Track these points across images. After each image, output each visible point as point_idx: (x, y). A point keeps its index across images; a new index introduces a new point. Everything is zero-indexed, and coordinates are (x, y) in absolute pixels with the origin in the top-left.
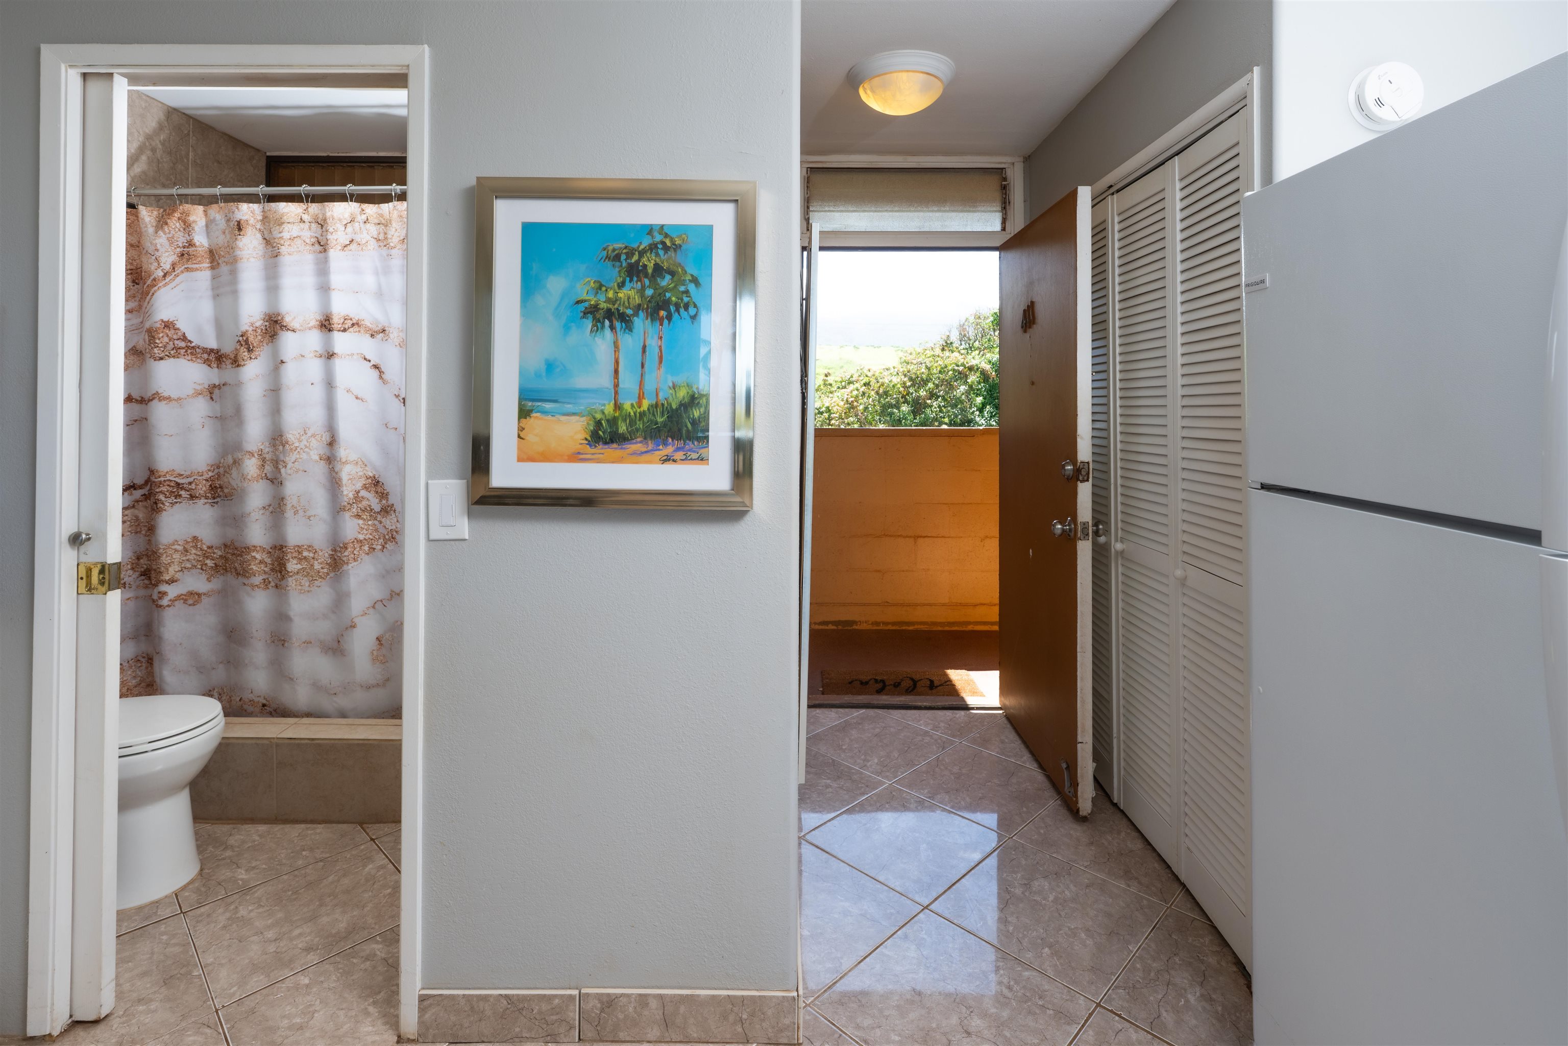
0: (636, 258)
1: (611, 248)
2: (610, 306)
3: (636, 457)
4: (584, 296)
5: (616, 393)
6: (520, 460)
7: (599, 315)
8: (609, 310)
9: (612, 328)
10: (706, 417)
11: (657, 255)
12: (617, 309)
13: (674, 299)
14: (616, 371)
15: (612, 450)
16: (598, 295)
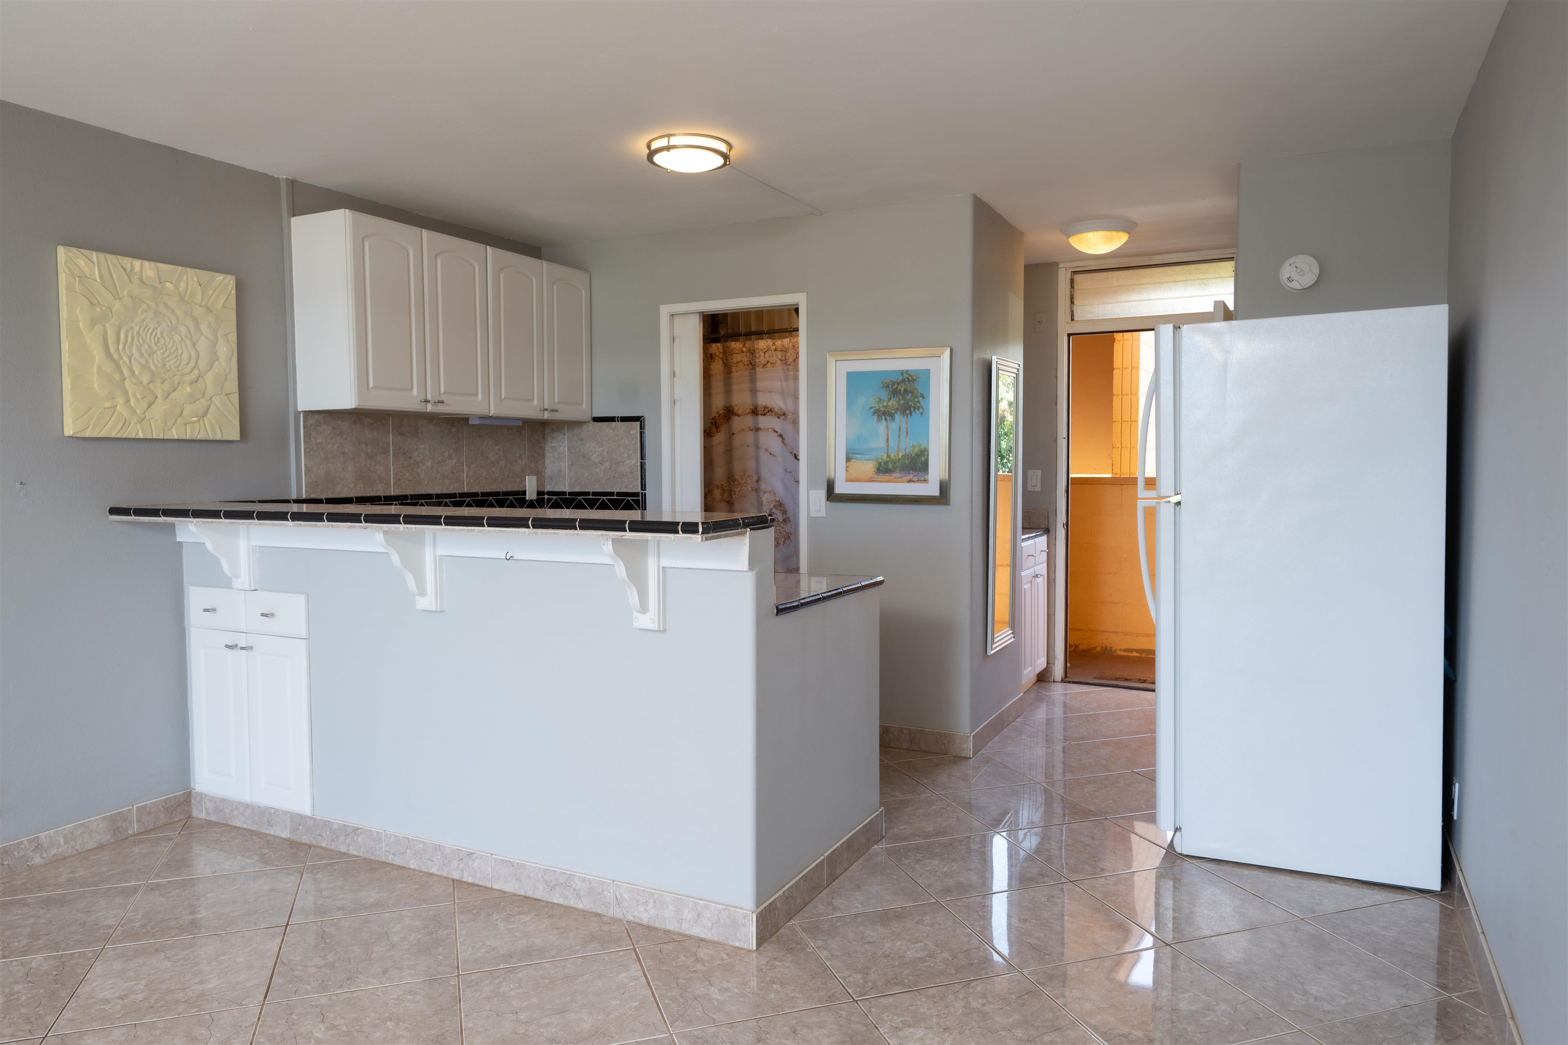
0: (896, 386)
1: (885, 382)
2: (885, 409)
3: (895, 481)
4: (873, 405)
5: (888, 450)
6: (847, 481)
7: (880, 414)
8: (884, 411)
9: (886, 419)
10: (927, 461)
11: (905, 384)
12: (888, 411)
13: (913, 405)
14: (888, 440)
15: (886, 477)
16: (880, 405)
